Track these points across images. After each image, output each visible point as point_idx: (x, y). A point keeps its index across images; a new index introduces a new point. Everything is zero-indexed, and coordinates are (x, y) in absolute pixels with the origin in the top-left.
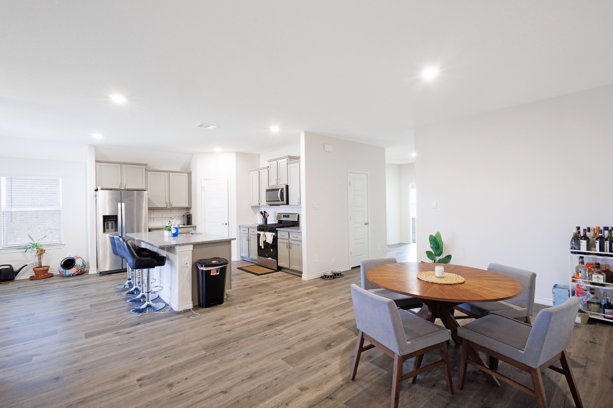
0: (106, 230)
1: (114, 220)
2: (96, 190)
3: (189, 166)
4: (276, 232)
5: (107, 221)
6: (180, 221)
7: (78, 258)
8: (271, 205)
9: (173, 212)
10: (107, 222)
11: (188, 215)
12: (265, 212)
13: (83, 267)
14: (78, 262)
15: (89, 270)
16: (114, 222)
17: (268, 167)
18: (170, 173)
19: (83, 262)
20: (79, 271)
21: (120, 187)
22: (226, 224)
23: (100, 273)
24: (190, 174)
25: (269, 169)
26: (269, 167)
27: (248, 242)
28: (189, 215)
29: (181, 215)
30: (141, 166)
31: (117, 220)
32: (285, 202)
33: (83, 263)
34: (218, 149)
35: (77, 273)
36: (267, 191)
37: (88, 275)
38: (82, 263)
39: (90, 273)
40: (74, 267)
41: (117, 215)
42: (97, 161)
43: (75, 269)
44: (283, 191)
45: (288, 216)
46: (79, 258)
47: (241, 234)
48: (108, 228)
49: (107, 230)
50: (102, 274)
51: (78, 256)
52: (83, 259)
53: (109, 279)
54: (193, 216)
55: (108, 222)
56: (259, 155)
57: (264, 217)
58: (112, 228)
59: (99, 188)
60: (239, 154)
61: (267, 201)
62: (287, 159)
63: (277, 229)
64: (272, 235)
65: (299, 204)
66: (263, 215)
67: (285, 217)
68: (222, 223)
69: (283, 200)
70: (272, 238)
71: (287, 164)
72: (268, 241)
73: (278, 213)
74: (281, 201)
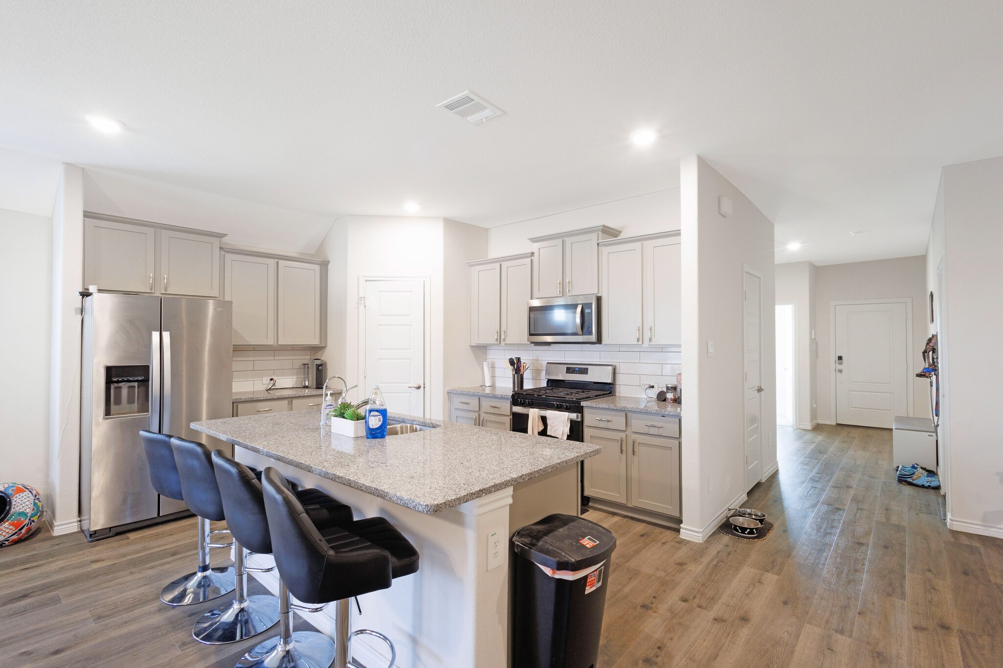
0: (113, 407)
1: (140, 378)
2: (85, 294)
3: (321, 248)
4: (579, 410)
5: (118, 382)
6: (294, 380)
7: (19, 490)
8: (536, 344)
9: (280, 358)
10: (116, 385)
11: (318, 366)
12: (519, 360)
13: (35, 518)
14: (21, 504)
15: (55, 524)
16: (136, 384)
17: (533, 254)
18: (280, 262)
19: (36, 501)
20: (23, 531)
21: (151, 289)
22: (419, 388)
23: (91, 535)
24: (324, 265)
25: (535, 258)
26: (536, 255)
28: (320, 365)
29: (298, 363)
30: (208, 239)
31: (148, 381)
32: (593, 338)
33: (35, 504)
34: (412, 207)
35: (15, 537)
36: (532, 309)
37: (49, 543)
38: (32, 506)
39: (57, 531)
40: (8, 520)
41: (148, 367)
42: (87, 215)
43: (10, 525)
44: (587, 311)
45: (584, 371)
46: (23, 491)
47: (454, 410)
48: (118, 402)
49: (118, 407)
50: (97, 537)
51: (20, 481)
52: (34, 492)
53: (125, 555)
54: (329, 366)
55: (120, 385)
56: (487, 230)
57: (516, 373)
58: (131, 401)
59: (92, 289)
60: (451, 224)
61: (531, 335)
62: (598, 234)
63: (583, 404)
64: (568, 418)
65: (640, 343)
66: (514, 367)
67: (573, 373)
68: (411, 385)
69: (590, 333)
70: (567, 426)
71: (597, 245)
72: (555, 431)
73: (548, 363)
74: (580, 335)
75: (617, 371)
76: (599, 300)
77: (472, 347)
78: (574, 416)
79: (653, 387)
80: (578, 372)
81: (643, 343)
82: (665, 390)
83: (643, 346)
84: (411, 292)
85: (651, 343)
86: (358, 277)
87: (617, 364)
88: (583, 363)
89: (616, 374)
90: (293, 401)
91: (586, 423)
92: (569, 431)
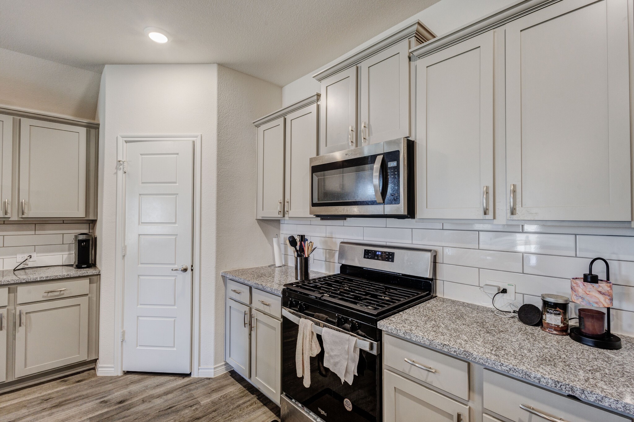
8: (324, 217)
11: (83, 242)
12: (303, 238)
17: (318, 96)
18: (23, 119)
22: (185, 270)
24: (94, 128)
25: (321, 101)
26: (323, 97)
27: (247, 330)
29: (67, 239)
32: (401, 208)
36: (315, 169)
44: (391, 165)
45: (389, 257)
47: (228, 299)
54: (98, 242)
56: (281, 88)
57: (298, 255)
61: (314, 205)
62: (410, 42)
63: (382, 324)
64: (355, 348)
65: (490, 216)
66: (296, 248)
67: (373, 258)
68: (175, 267)
69: (396, 200)
70: (354, 361)
71: (408, 59)
72: (336, 364)
73: (342, 243)
74: (379, 204)
75: (439, 260)
76: (411, 146)
77: (259, 220)
78: (365, 344)
79: (504, 291)
80: (380, 258)
81: (494, 218)
82: (540, 306)
83: (495, 222)
84: (178, 154)
85: (515, 217)
86: (117, 138)
87: (439, 250)
88: (388, 244)
89: (437, 264)
90: (18, 288)
91: (387, 361)
92: (356, 371)
